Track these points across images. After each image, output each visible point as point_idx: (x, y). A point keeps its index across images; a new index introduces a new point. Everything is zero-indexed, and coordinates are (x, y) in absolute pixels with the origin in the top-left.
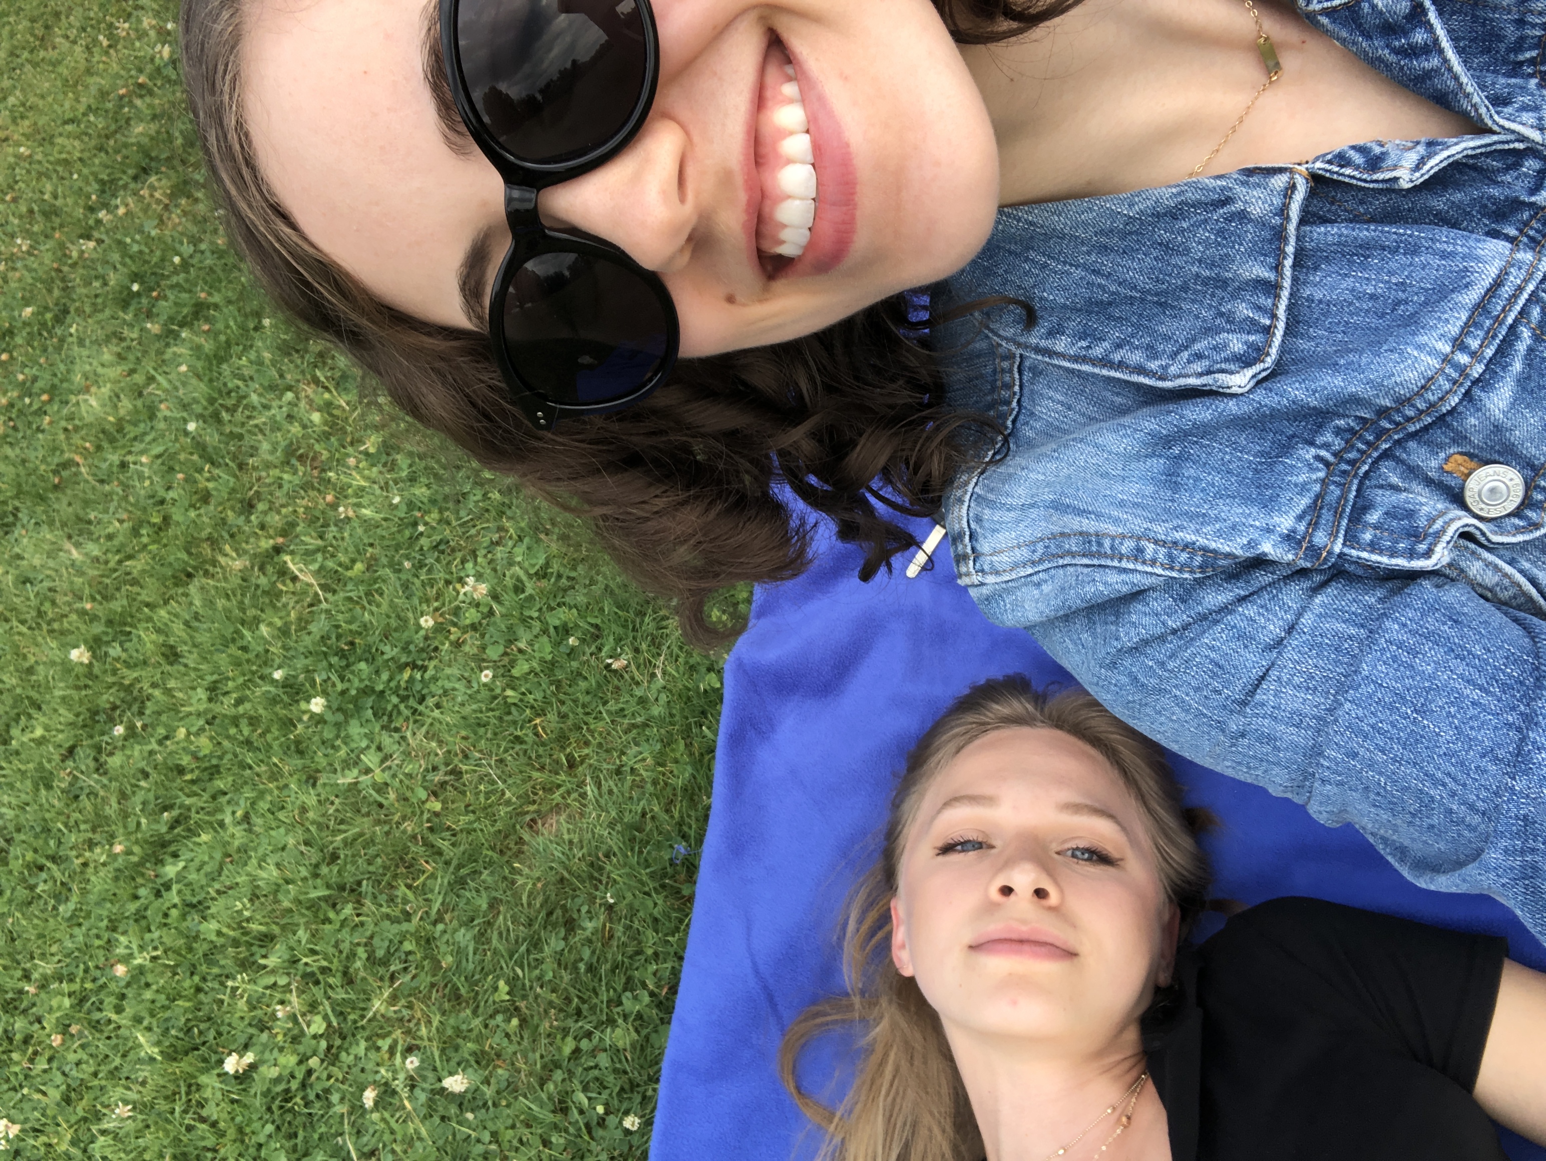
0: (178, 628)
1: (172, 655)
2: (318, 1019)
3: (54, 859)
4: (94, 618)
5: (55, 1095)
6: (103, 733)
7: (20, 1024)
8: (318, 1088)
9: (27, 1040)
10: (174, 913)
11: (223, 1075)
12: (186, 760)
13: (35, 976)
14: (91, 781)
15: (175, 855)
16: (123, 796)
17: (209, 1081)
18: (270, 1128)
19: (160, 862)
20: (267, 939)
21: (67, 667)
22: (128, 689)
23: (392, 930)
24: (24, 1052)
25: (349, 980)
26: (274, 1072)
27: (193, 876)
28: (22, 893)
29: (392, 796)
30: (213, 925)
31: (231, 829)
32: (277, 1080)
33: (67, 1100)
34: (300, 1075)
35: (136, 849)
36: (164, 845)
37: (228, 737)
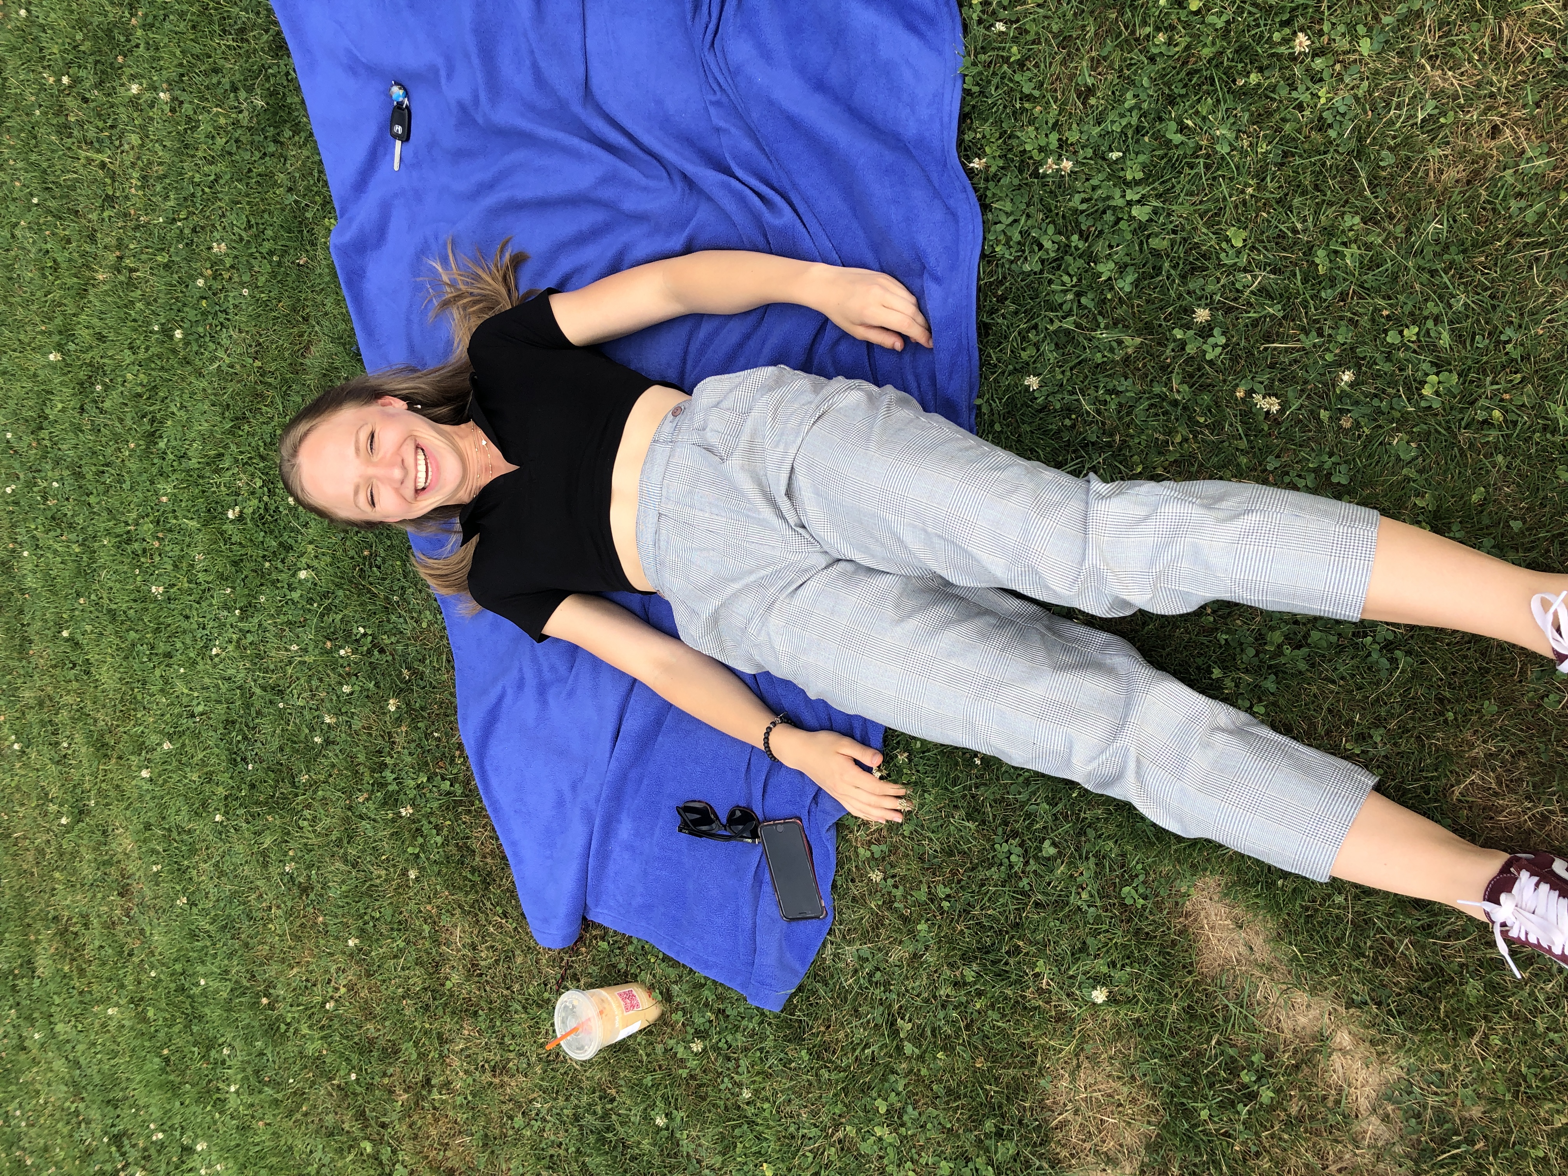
0: (95, 321)
1: (101, 338)
2: (257, 479)
3: (107, 465)
4: (50, 334)
5: (170, 567)
6: (92, 392)
7: (136, 545)
8: (273, 508)
9: (144, 551)
10: (175, 464)
11: (232, 521)
12: (139, 390)
13: (130, 522)
14: (101, 420)
15: (161, 437)
16: (121, 421)
17: (229, 528)
18: (262, 534)
19: (157, 443)
20: (221, 455)
21: (53, 366)
22: (90, 365)
23: (268, 429)
24: (146, 557)
25: (263, 458)
26: (251, 510)
27: (174, 443)
28: (101, 488)
29: (238, 367)
30: (194, 461)
31: (178, 414)
32: (254, 513)
33: (176, 566)
34: (262, 506)
35: (141, 442)
36: (153, 434)
37: (153, 369)
